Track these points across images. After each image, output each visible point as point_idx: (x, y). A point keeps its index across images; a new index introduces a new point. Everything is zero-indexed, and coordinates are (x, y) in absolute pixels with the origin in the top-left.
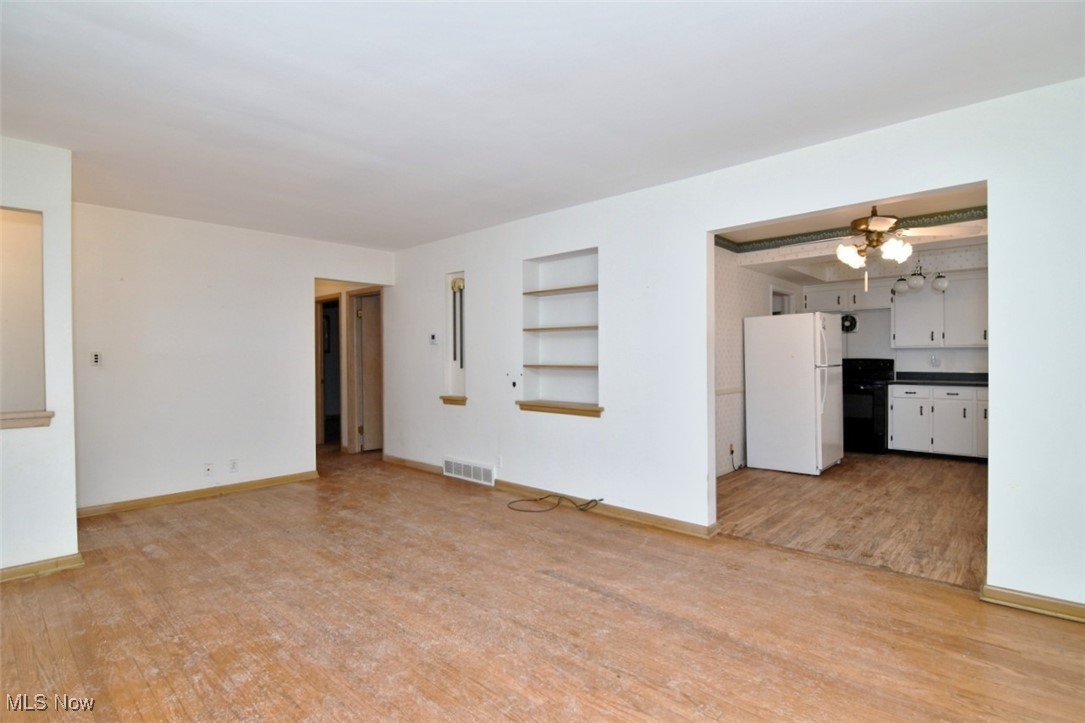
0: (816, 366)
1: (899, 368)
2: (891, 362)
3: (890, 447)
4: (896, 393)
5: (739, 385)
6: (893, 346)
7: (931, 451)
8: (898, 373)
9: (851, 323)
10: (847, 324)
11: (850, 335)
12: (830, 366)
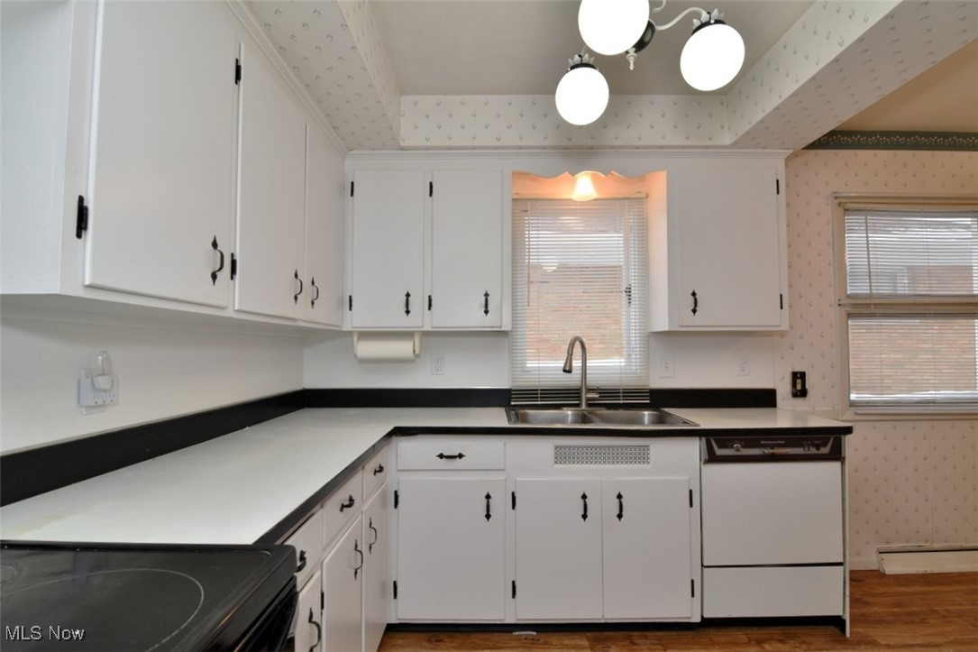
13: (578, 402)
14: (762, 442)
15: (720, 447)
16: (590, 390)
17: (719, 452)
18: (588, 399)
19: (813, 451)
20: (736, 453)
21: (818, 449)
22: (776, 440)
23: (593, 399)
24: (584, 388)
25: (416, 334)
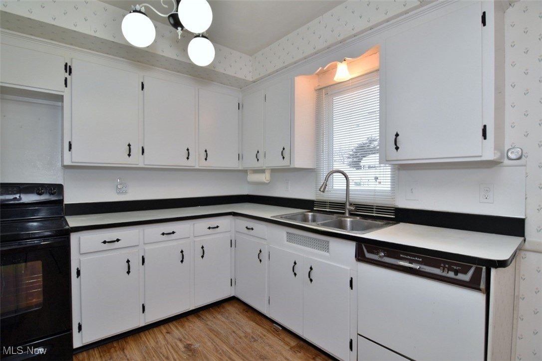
4: (86, 245)
6: (68, 163)
7: (142, 325)
13: (344, 211)
14: (401, 256)
15: (368, 252)
16: (351, 204)
17: (368, 255)
18: (350, 211)
19: (451, 274)
20: (380, 259)
21: (456, 274)
22: (415, 256)
23: (352, 210)
24: (348, 203)
25: (266, 171)
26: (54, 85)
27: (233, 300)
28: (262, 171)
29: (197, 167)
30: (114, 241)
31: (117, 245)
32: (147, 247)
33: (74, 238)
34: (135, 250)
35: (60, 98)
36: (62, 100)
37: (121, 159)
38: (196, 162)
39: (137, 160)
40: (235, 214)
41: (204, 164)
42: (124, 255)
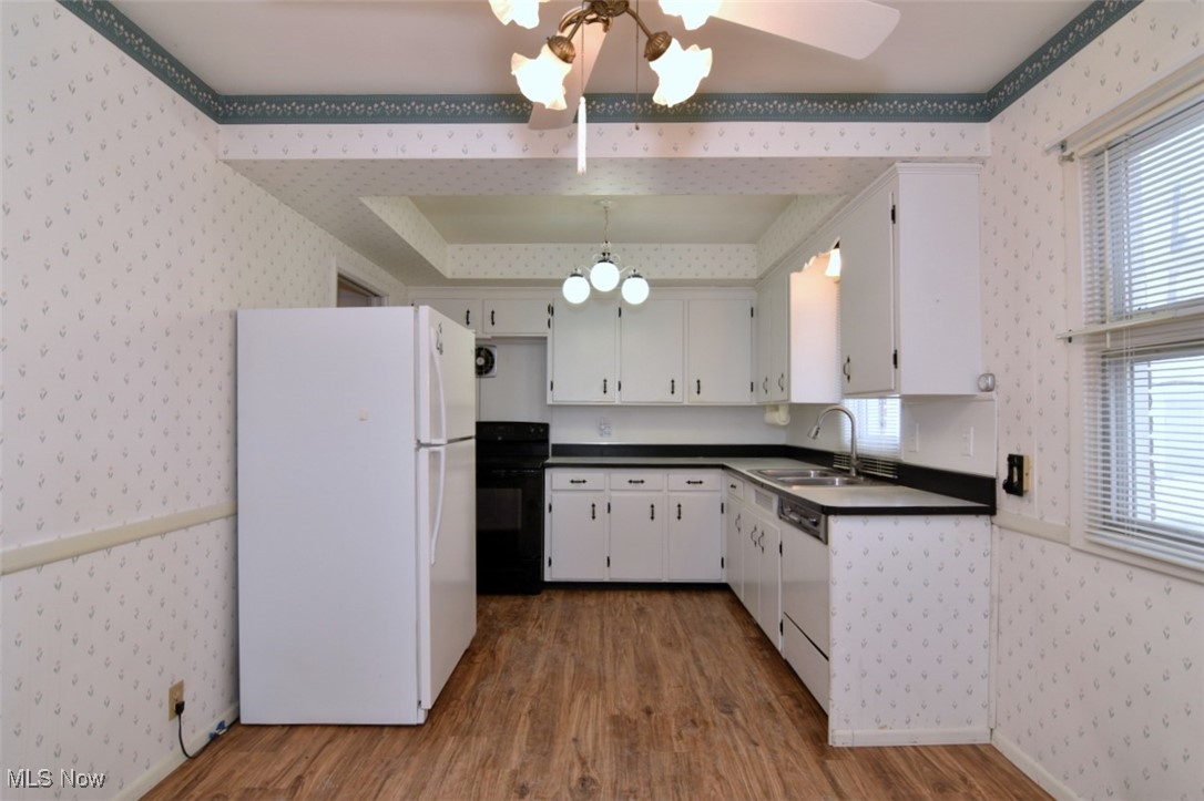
0: (420, 445)
1: (558, 436)
2: (546, 427)
3: (547, 578)
4: (557, 482)
5: (220, 499)
6: (549, 402)
7: (607, 579)
8: (554, 446)
9: (487, 362)
10: (481, 361)
11: (485, 380)
12: (450, 442)
24: (854, 457)
25: (781, 408)
26: (538, 329)
27: (723, 588)
28: (776, 408)
29: (686, 403)
30: (579, 482)
31: (582, 486)
32: (614, 494)
33: (548, 473)
34: (601, 494)
35: (544, 340)
36: (545, 344)
37: (596, 397)
38: (685, 396)
39: (614, 397)
40: (723, 467)
41: (695, 399)
42: (591, 498)
